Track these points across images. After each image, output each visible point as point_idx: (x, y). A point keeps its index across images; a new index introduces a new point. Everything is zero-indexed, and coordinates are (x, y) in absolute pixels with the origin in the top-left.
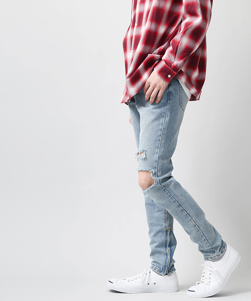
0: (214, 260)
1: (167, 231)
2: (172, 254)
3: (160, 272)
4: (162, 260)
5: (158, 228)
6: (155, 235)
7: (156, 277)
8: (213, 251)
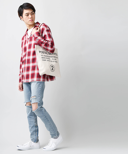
0: (55, 138)
1: (36, 126)
2: (38, 135)
3: (34, 142)
4: (34, 137)
5: (32, 125)
6: (32, 128)
7: (33, 144)
8: (55, 135)
